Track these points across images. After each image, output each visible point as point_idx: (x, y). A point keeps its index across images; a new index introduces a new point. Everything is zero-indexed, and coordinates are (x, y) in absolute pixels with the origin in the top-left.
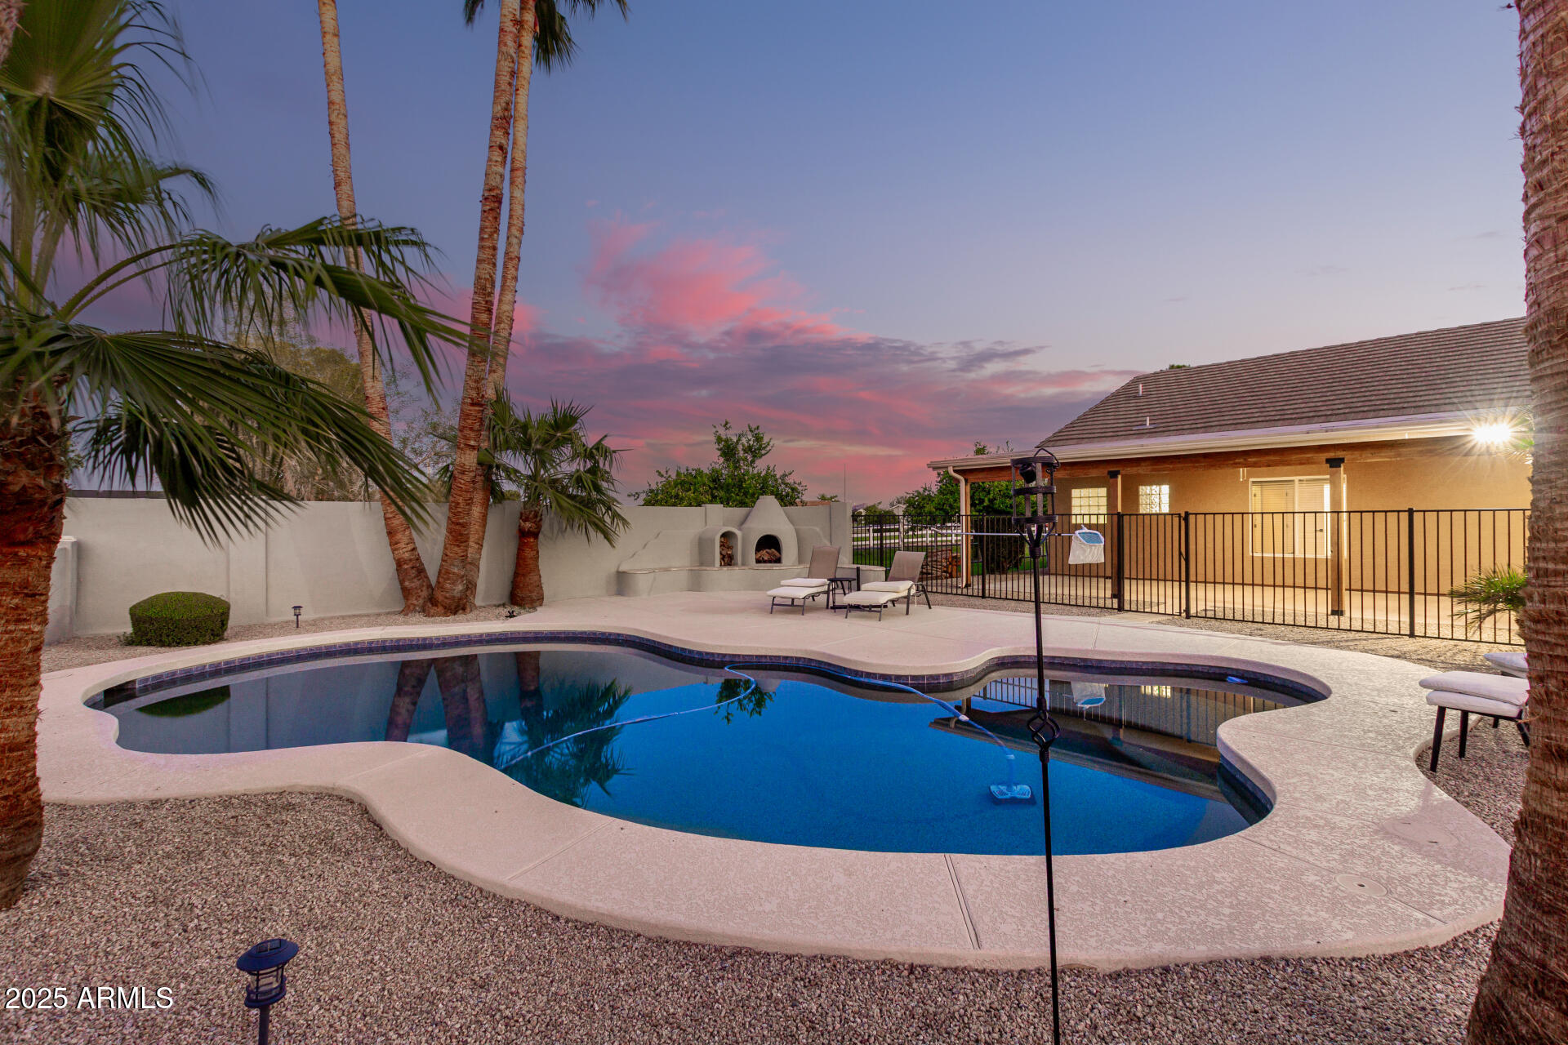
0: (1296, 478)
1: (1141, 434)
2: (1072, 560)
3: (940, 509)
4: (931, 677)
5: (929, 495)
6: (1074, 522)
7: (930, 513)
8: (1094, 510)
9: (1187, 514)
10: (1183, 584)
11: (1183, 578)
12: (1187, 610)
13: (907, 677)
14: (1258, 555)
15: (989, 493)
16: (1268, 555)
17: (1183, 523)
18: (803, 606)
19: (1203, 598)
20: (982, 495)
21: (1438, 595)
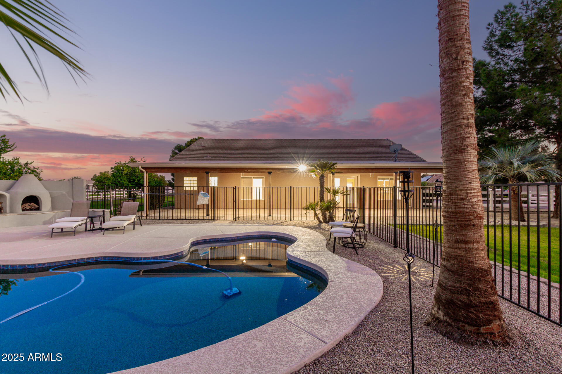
0: (253, 177)
1: (208, 159)
2: (198, 203)
3: (113, 183)
4: (175, 254)
5: (107, 177)
6: (185, 189)
7: (108, 185)
8: (192, 185)
9: (236, 187)
10: (235, 210)
11: (235, 208)
12: (236, 218)
13: (165, 256)
14: (242, 200)
15: (137, 177)
16: (245, 200)
17: (234, 190)
18: (74, 231)
19: (241, 214)
20: (134, 178)
21: (283, 209)
